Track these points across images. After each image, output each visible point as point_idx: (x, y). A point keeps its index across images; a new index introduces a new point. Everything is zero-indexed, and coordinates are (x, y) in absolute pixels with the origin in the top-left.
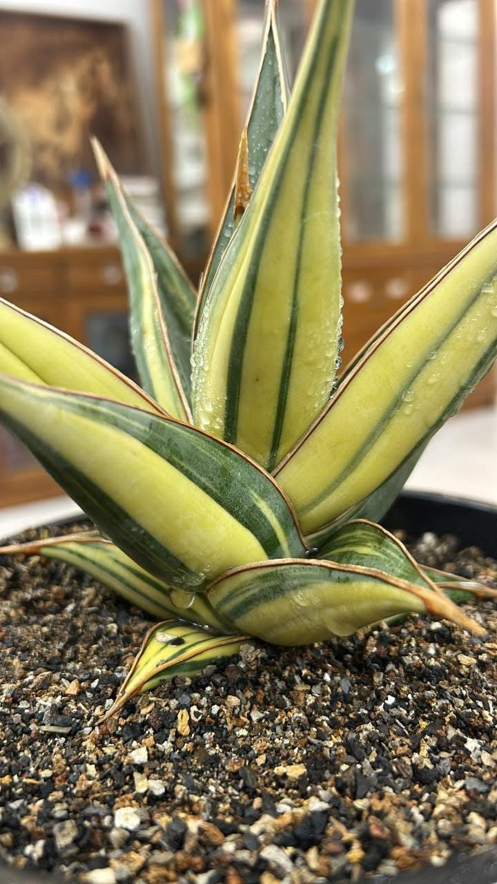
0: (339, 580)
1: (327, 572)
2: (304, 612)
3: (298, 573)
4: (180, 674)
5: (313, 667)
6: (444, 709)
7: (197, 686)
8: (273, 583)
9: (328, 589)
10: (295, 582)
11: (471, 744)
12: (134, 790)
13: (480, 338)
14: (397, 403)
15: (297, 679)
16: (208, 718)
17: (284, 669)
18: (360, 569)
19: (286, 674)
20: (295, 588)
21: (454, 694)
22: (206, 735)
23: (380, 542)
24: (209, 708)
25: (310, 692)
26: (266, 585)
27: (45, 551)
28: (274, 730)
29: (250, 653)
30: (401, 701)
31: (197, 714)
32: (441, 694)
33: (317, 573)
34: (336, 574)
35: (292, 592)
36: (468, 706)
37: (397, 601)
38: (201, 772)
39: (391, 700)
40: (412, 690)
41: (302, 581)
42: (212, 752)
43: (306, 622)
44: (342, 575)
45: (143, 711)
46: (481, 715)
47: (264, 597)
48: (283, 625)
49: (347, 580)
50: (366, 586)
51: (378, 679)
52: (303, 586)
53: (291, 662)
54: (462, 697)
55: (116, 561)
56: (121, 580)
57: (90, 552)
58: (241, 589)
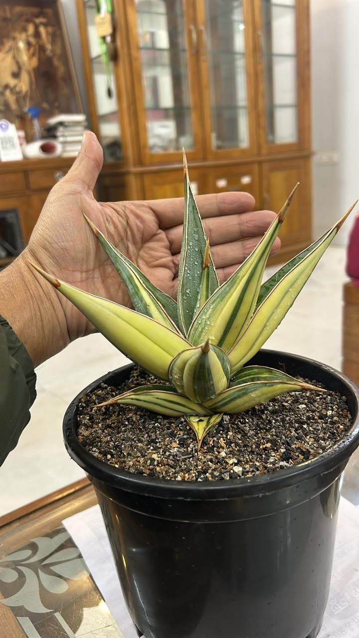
0: (269, 386)
1: (264, 384)
2: (253, 399)
3: (253, 387)
4: (211, 430)
5: (243, 418)
6: (289, 420)
7: (218, 432)
8: (243, 392)
9: (265, 389)
10: (252, 390)
11: (305, 426)
12: (228, 463)
13: (288, 304)
14: (265, 326)
15: (239, 423)
16: (228, 440)
17: (235, 421)
18: (276, 381)
19: (236, 422)
20: (252, 392)
21: (290, 415)
22: (232, 445)
23: (271, 372)
24: (227, 437)
25: (245, 426)
26: (240, 393)
27: (119, 401)
28: (249, 438)
29: (227, 418)
30: (276, 421)
31: (224, 440)
32: (287, 416)
33: (261, 385)
34: (268, 385)
35: (251, 393)
36: (296, 417)
37: (291, 388)
38: (239, 454)
39: (274, 421)
40: (277, 417)
41: (255, 389)
42: (236, 449)
43: (253, 402)
44: (270, 384)
45: (211, 443)
46: (301, 419)
47: (239, 397)
48: (243, 405)
49: (272, 385)
50: (279, 386)
51: (264, 417)
52: (254, 390)
53: (238, 418)
54: (292, 415)
55: (158, 398)
56: (160, 405)
57: (142, 397)
58: (229, 396)
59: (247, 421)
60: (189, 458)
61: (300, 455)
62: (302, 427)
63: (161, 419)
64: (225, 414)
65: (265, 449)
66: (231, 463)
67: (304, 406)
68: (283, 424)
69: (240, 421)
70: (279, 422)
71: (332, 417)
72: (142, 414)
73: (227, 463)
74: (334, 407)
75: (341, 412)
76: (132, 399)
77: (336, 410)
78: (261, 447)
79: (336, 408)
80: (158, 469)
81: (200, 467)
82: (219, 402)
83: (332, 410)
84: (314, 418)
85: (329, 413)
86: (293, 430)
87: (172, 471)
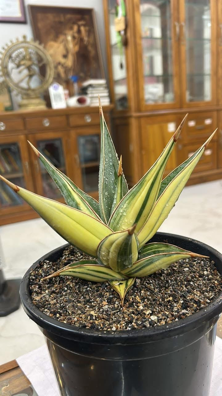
0: (168, 256)
1: (165, 255)
2: (157, 266)
3: (157, 257)
6: (180, 279)
7: (134, 292)
8: (150, 261)
9: (165, 259)
10: (156, 260)
16: (142, 297)
18: (173, 253)
19: (144, 283)
20: (156, 261)
22: (145, 300)
25: (151, 286)
27: (60, 274)
28: (156, 294)
29: (138, 281)
30: (171, 280)
31: (139, 297)
32: (178, 277)
33: (162, 256)
35: (155, 262)
36: (184, 277)
37: (183, 257)
38: (151, 307)
40: (171, 277)
41: (158, 259)
42: (149, 303)
43: (157, 268)
45: (131, 300)
46: (187, 278)
47: (147, 265)
48: (150, 271)
49: (170, 256)
50: (175, 256)
52: (158, 260)
53: (145, 280)
54: (181, 276)
55: (89, 270)
56: (90, 275)
57: (77, 270)
58: (140, 265)
59: (151, 282)
60: (117, 312)
61: (194, 304)
62: (190, 284)
63: (90, 284)
64: (137, 278)
65: (169, 301)
66: (148, 313)
67: (187, 269)
68: (176, 282)
69: (147, 283)
70: (173, 281)
71: (208, 275)
72: (77, 282)
73: (145, 314)
74: (208, 269)
75: (213, 272)
76: (70, 272)
77: (209, 270)
78: (166, 300)
79: (209, 269)
80: (96, 322)
81: (126, 319)
82: (133, 270)
83: (207, 271)
84: (196, 277)
85: (205, 273)
86: (184, 286)
87: (107, 323)
